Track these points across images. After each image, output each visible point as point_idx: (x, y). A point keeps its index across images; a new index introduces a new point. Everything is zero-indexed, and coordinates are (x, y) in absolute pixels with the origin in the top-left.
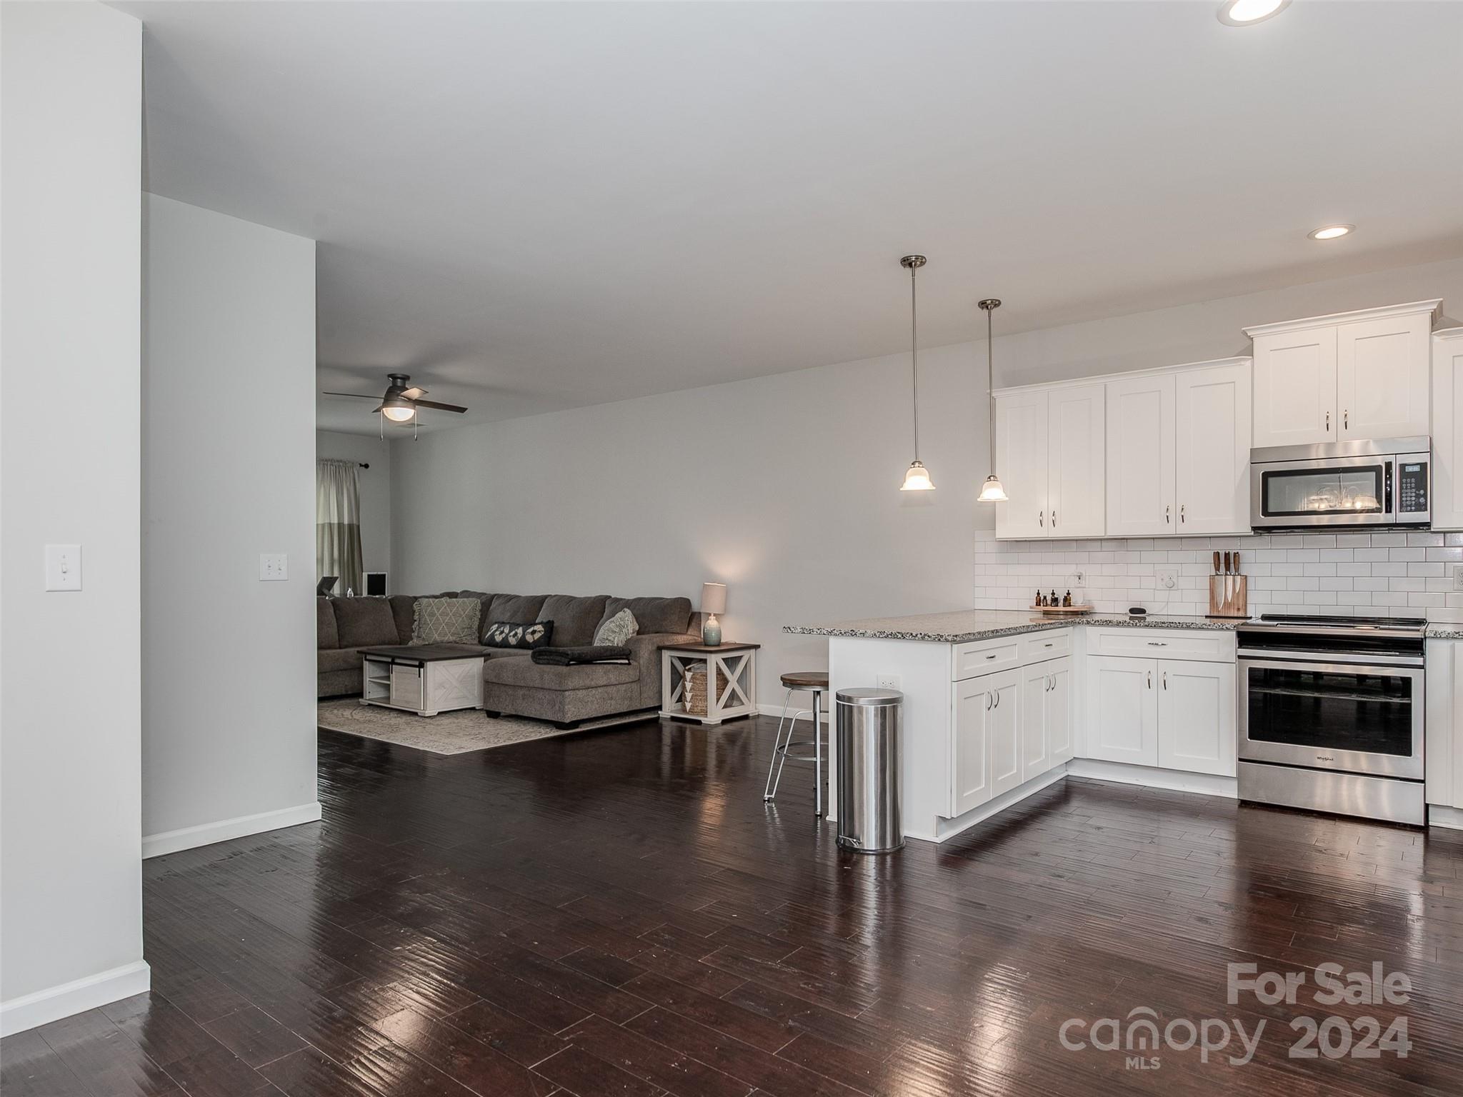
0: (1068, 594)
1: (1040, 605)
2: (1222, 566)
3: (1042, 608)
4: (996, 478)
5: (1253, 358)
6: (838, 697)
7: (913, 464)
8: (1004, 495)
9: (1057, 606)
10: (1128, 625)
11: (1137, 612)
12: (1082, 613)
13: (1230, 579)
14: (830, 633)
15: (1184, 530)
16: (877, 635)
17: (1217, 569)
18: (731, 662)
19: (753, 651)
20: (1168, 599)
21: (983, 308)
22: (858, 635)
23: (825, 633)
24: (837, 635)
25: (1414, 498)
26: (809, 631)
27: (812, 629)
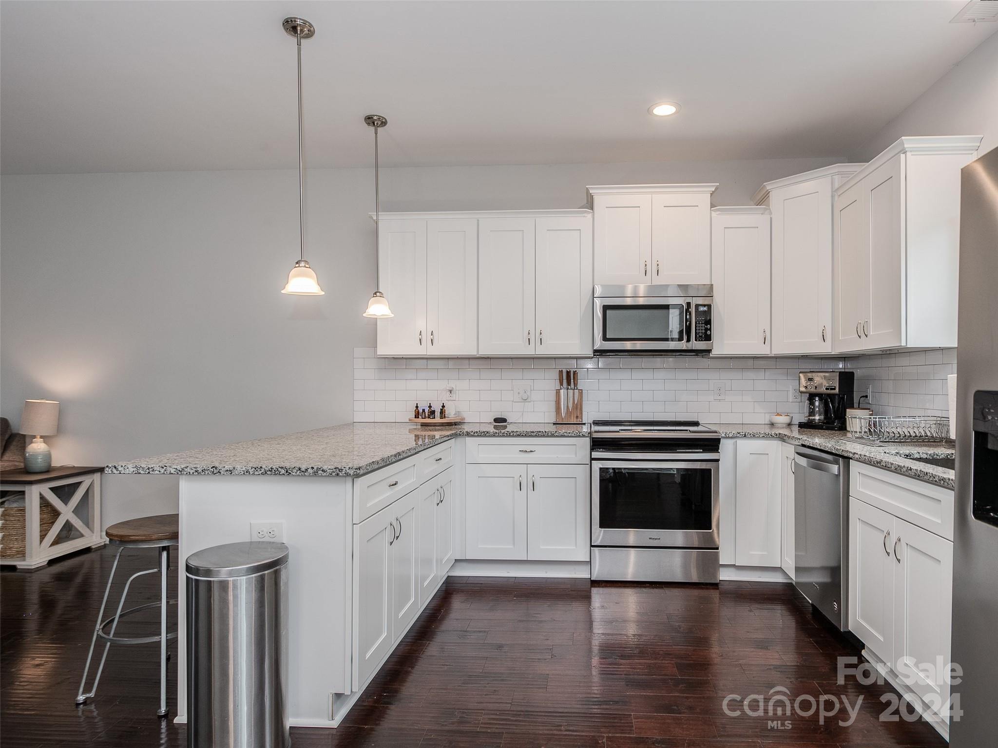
0: (443, 406)
1: (418, 417)
2: (565, 381)
3: (421, 420)
4: (382, 294)
5: (594, 212)
6: (189, 569)
7: (297, 263)
8: (390, 312)
9: (434, 418)
10: (494, 435)
11: (500, 421)
12: (456, 424)
13: (571, 392)
14: (180, 472)
15: (541, 351)
16: (251, 471)
17: (561, 384)
18: (64, 493)
19: (97, 477)
20: (524, 410)
21: (368, 124)
22: (222, 473)
23: (172, 472)
24: (191, 473)
25: (703, 331)
26: (148, 471)
27: (152, 468)
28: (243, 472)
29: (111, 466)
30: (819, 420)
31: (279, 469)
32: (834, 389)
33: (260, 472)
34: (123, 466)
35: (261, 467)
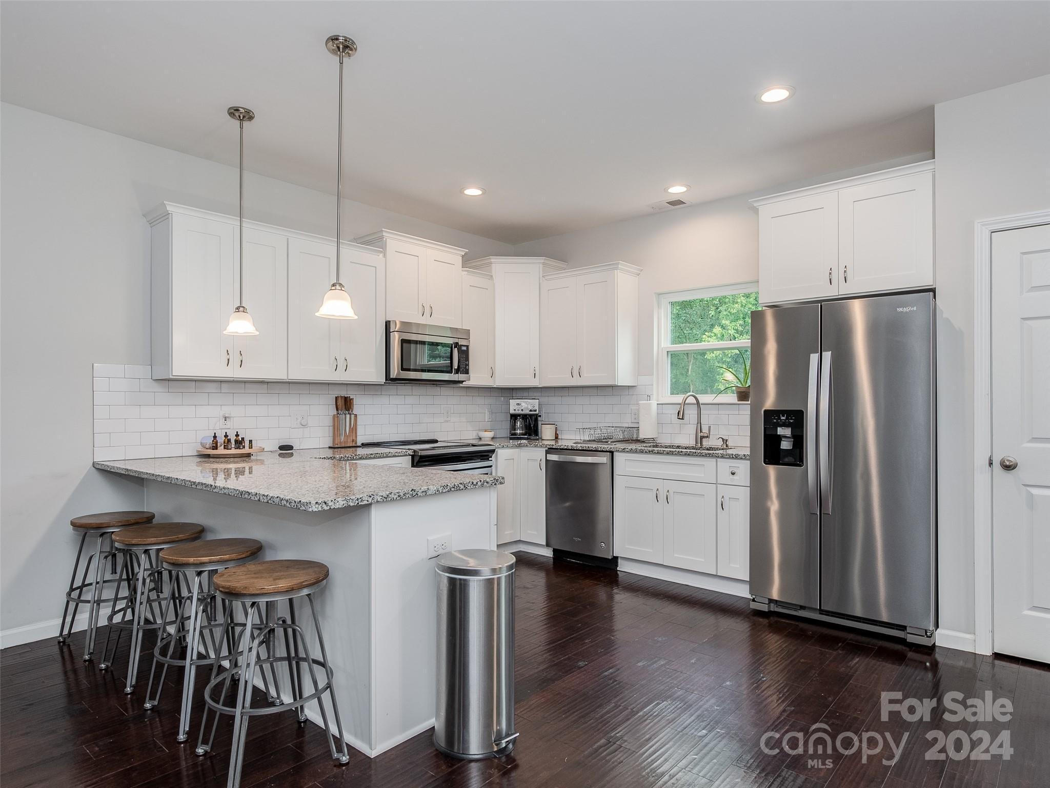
11: (286, 448)
13: (348, 417)
20: (302, 436)
22: (419, 494)
23: (378, 500)
24: (395, 499)
25: (465, 366)
26: (357, 502)
27: (361, 498)
28: (434, 492)
29: (320, 502)
30: (520, 433)
31: (460, 485)
32: (536, 411)
33: (447, 490)
34: (333, 500)
35: (447, 485)
